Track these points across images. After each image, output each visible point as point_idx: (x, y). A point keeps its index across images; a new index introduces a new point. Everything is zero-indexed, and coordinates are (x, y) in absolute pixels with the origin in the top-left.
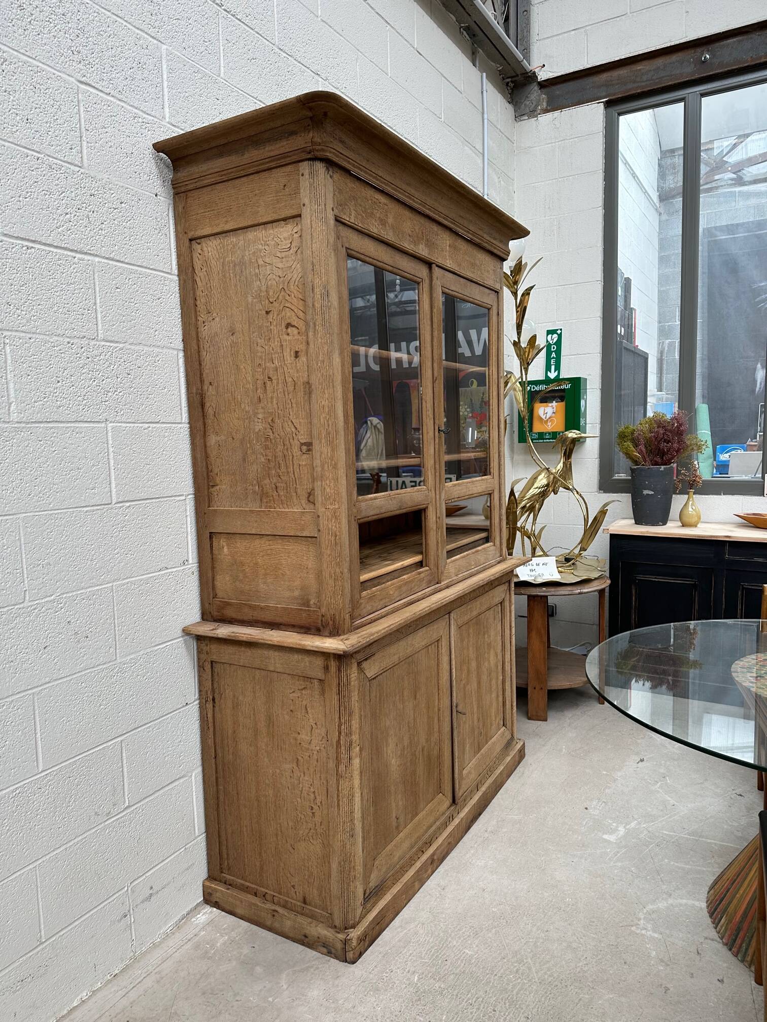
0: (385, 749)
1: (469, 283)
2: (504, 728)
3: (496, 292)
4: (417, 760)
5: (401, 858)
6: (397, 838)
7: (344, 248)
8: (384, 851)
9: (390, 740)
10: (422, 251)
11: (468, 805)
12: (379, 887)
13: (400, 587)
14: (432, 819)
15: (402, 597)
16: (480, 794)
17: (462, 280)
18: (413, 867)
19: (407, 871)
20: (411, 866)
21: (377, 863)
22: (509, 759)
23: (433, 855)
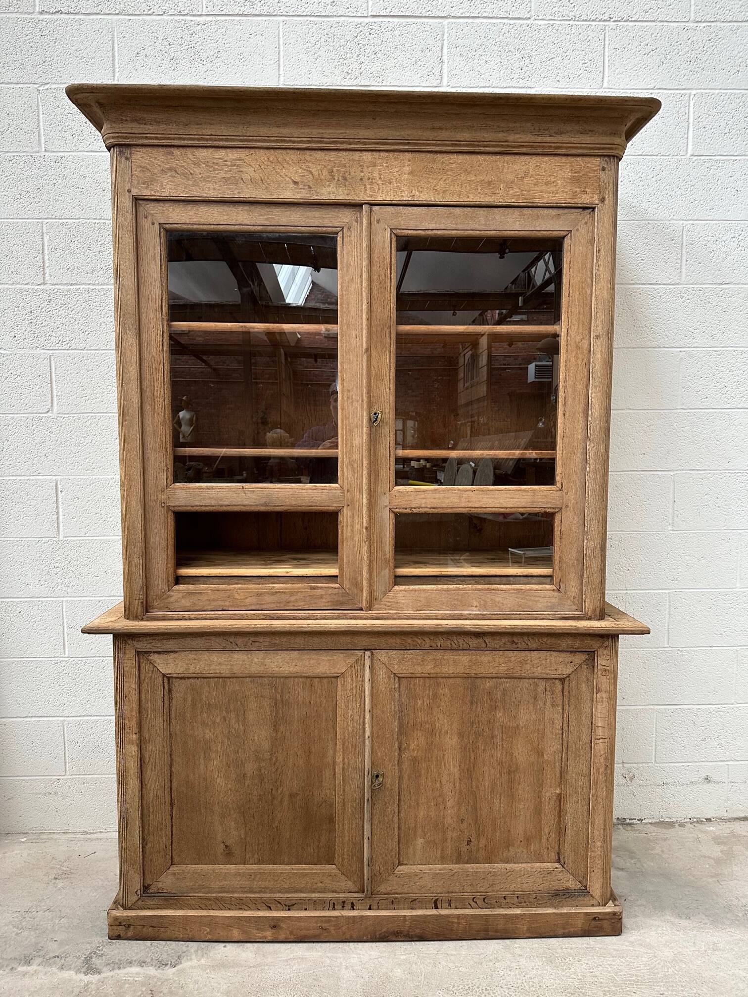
0: (202, 761)
1: (481, 211)
2: (557, 865)
3: (585, 208)
4: (276, 802)
5: (222, 890)
6: (222, 866)
7: (157, 226)
8: (194, 866)
9: (213, 755)
10: (329, 193)
11: (394, 911)
12: (172, 895)
13: (259, 595)
14: (302, 884)
15: (264, 607)
16: (434, 912)
17: (458, 210)
18: (241, 912)
19: (230, 909)
20: (241, 909)
21: (174, 869)
22: (550, 911)
23: (279, 919)
